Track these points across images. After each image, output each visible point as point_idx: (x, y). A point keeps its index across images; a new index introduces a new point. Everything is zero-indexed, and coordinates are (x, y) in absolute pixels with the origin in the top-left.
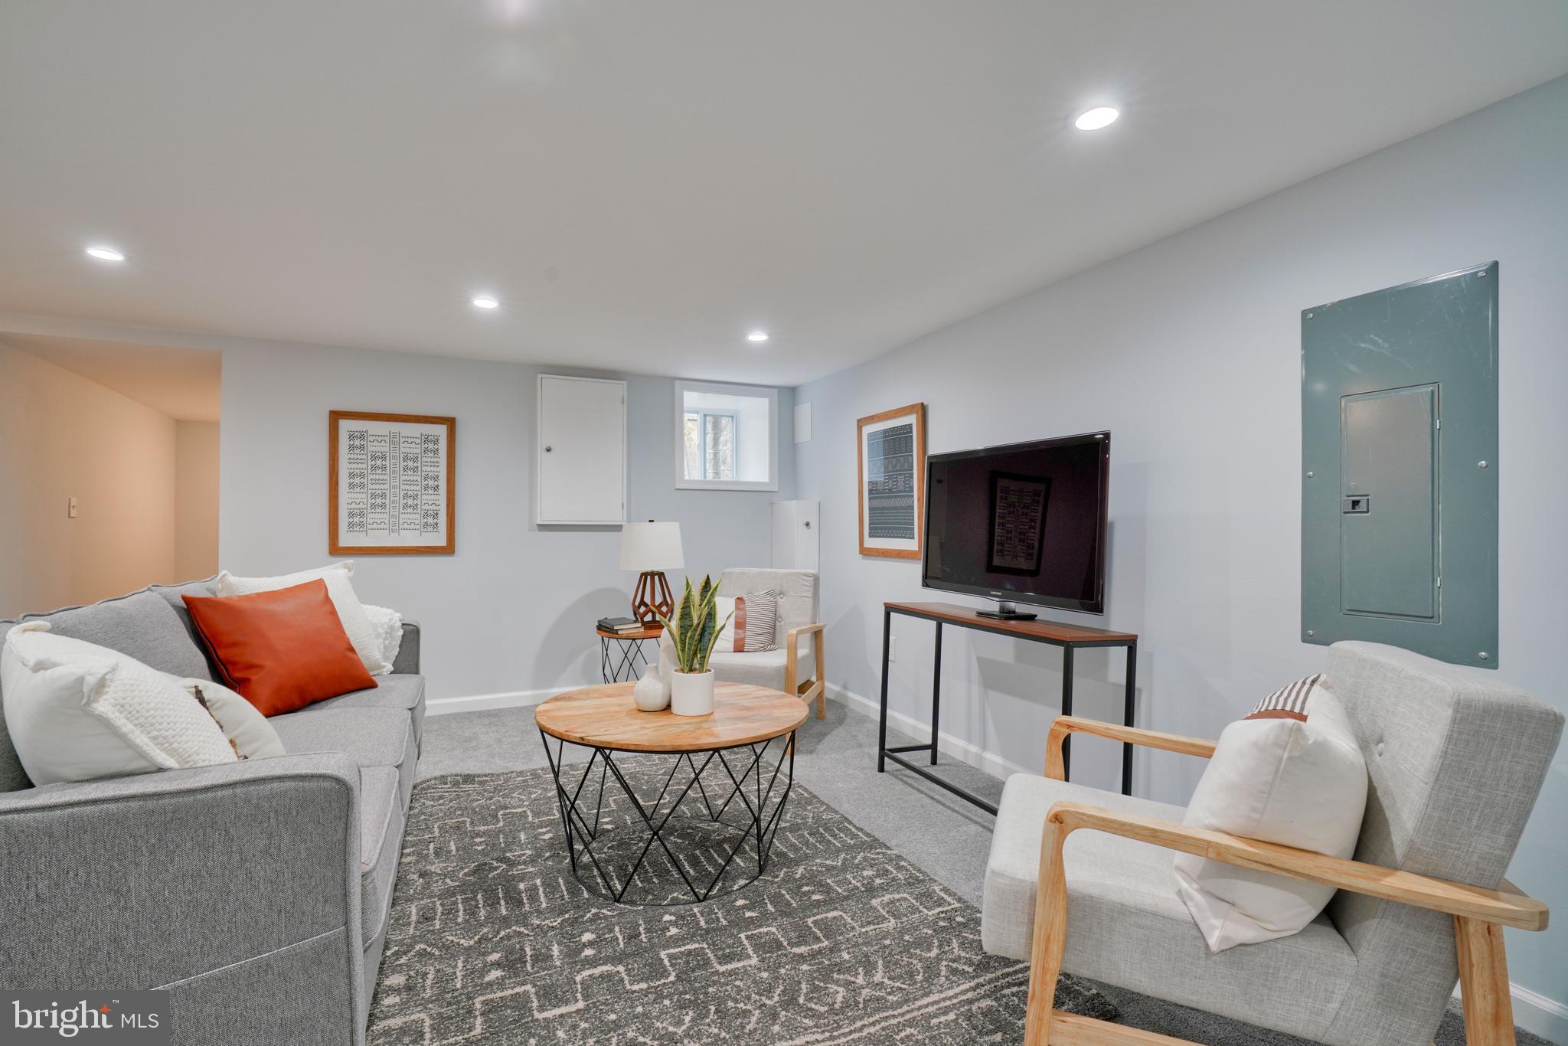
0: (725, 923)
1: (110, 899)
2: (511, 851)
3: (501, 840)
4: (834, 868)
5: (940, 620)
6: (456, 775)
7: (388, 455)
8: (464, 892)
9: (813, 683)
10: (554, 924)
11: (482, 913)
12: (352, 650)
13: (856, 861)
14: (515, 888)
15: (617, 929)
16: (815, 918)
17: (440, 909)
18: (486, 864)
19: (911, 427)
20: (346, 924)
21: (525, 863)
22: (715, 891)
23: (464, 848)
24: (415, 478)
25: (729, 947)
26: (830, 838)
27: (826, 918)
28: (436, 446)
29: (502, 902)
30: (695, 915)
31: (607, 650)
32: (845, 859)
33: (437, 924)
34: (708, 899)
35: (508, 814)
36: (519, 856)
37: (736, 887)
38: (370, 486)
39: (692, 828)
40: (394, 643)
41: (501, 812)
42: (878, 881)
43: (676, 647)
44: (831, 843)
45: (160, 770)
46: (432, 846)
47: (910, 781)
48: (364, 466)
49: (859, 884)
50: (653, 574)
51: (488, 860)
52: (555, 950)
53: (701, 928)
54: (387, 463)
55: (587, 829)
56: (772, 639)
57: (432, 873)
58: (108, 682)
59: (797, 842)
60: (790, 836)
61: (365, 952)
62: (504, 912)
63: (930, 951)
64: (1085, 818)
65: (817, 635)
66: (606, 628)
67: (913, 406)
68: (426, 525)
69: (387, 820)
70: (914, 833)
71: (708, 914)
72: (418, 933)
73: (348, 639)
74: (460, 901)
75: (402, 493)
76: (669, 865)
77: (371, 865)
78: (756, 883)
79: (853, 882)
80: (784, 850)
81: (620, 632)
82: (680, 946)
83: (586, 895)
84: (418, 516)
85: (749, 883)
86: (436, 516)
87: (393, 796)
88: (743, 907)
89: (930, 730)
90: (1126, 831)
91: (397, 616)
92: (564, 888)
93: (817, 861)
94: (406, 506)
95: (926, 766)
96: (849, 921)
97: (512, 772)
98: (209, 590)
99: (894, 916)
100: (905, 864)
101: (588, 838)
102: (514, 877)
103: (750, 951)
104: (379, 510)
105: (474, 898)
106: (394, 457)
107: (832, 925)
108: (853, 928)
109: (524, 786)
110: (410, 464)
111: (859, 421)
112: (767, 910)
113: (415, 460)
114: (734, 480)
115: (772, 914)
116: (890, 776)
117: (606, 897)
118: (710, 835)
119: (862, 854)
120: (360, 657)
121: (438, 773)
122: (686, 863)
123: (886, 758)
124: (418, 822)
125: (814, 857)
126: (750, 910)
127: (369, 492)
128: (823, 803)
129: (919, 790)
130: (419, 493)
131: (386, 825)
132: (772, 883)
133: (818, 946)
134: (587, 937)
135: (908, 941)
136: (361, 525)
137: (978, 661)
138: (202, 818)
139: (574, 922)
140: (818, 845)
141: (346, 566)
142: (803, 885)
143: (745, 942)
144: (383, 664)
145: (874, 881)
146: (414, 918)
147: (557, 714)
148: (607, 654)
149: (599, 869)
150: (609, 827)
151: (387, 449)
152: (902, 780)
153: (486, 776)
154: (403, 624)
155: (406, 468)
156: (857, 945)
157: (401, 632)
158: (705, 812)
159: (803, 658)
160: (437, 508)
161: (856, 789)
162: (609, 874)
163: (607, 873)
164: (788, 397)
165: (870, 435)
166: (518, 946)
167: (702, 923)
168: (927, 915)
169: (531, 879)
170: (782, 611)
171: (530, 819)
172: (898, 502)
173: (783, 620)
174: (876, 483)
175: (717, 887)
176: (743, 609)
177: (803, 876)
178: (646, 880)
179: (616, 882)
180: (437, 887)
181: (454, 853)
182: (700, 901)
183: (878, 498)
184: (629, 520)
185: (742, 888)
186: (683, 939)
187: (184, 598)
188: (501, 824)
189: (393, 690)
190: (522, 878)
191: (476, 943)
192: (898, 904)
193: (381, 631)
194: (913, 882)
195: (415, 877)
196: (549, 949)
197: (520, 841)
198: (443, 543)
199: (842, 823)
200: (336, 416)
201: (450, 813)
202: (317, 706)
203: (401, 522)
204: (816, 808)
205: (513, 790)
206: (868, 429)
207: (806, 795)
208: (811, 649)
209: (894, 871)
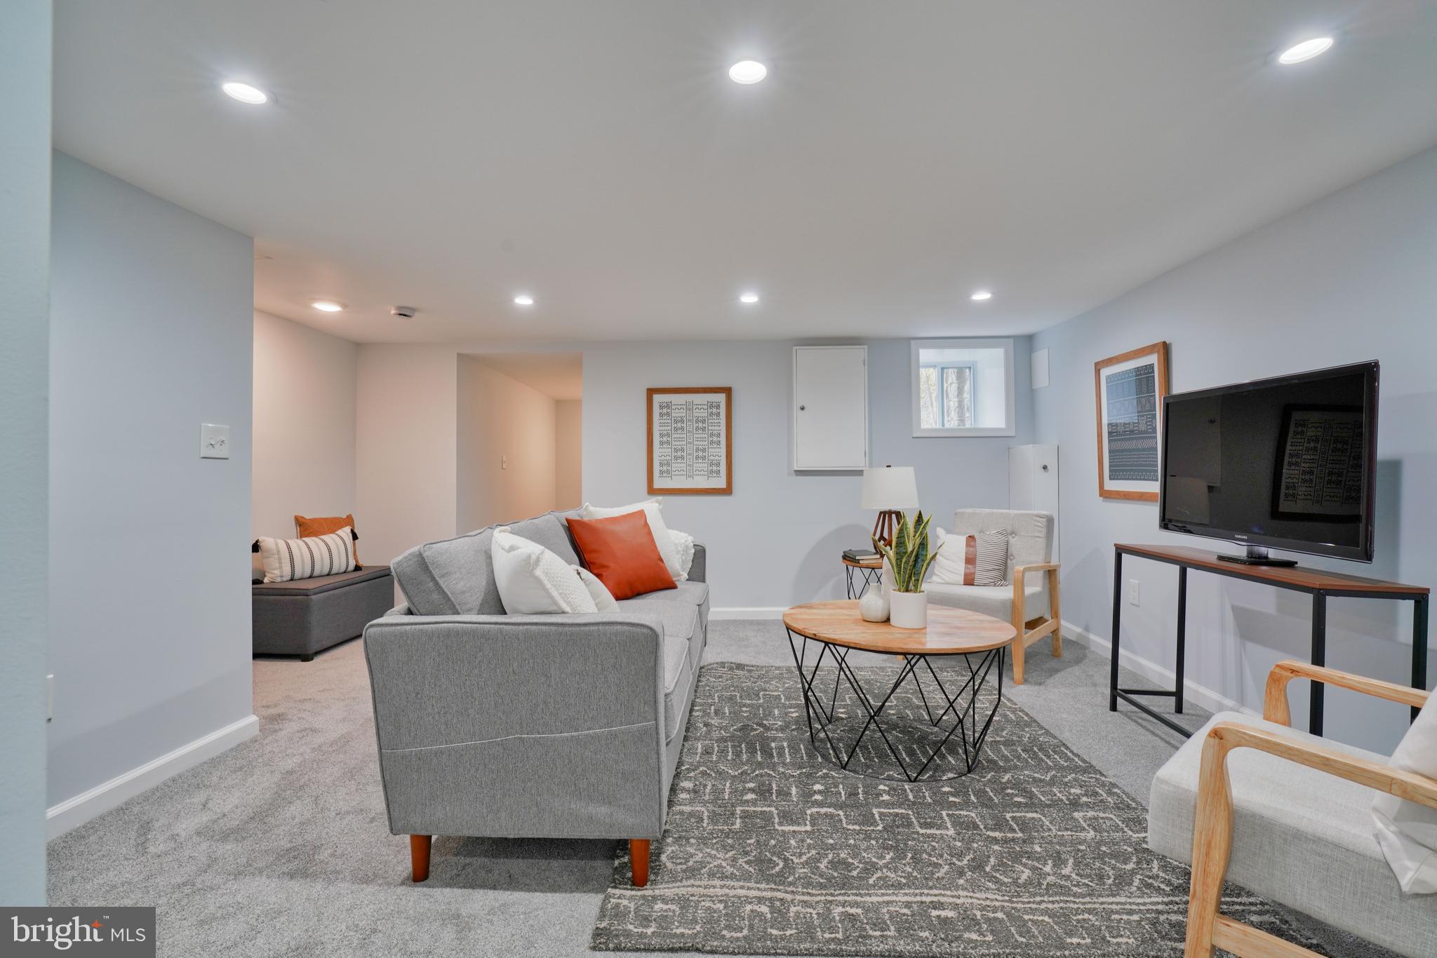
0: (930, 800)
1: (543, 679)
2: (767, 720)
3: (761, 712)
4: (1041, 781)
5: (1184, 565)
6: (732, 663)
7: (685, 419)
8: (733, 741)
9: (1047, 621)
10: (794, 774)
11: (745, 757)
12: (661, 560)
13: (1066, 779)
14: (768, 745)
15: (841, 786)
16: (1014, 815)
17: (716, 749)
18: (749, 725)
19: (1153, 367)
20: (656, 720)
21: (776, 730)
22: (926, 777)
23: (735, 713)
24: (704, 436)
25: (931, 818)
26: (1043, 757)
27: (1025, 817)
28: (718, 411)
29: (759, 753)
30: (905, 790)
31: (851, 579)
32: (1055, 776)
33: (715, 758)
34: (919, 781)
35: (767, 695)
36: (773, 724)
37: (944, 778)
38: (674, 443)
39: (913, 728)
40: (688, 558)
41: (762, 693)
42: (1085, 799)
43: (894, 570)
44: (1043, 760)
45: (563, 613)
46: (713, 708)
47: (1144, 723)
48: (670, 428)
49: (1064, 798)
50: (890, 513)
51: (750, 723)
52: (794, 790)
53: (909, 800)
54: (685, 425)
55: (825, 714)
56: (1003, 573)
57: (712, 725)
58: (540, 560)
59: (1009, 755)
60: (1003, 749)
61: (667, 745)
62: (760, 759)
63: (1126, 864)
64: (1247, 738)
65: (1051, 574)
66: (849, 558)
67: (1154, 346)
68: (712, 472)
69: (680, 668)
70: (1138, 768)
71: (917, 792)
72: (702, 760)
73: (659, 553)
74: (730, 746)
75: (694, 447)
76: (889, 751)
77: (670, 690)
78: (963, 778)
79: (1058, 795)
80: (995, 758)
81: (861, 562)
82: (889, 809)
83: (820, 759)
84: (706, 465)
85: (957, 777)
86: (718, 465)
87: (684, 656)
88: (948, 793)
89: (1173, 676)
90: (1294, 755)
91: (690, 539)
92: (803, 752)
93: (1026, 772)
94: (697, 457)
95: (1169, 713)
96: (1047, 823)
97: (772, 667)
98: (579, 515)
99: (1095, 829)
100: (1119, 792)
101: (824, 721)
102: (768, 738)
103: (949, 825)
104: (679, 461)
105: (740, 746)
106: (690, 420)
107: (1029, 823)
108: (1050, 830)
109: (780, 678)
110: (700, 425)
111: (1096, 364)
112: (969, 800)
113: (704, 421)
114: (973, 426)
115: (973, 803)
116: (1122, 716)
117: (835, 764)
118: (928, 736)
119: (1074, 775)
120: (666, 565)
121: (719, 660)
122: (903, 753)
123: (1118, 699)
124: (704, 691)
125: (1022, 769)
126: (954, 796)
127: (673, 447)
128: (1042, 728)
129: (1153, 733)
130: (707, 447)
131: (679, 671)
132: (978, 781)
133: (1012, 835)
134: (817, 787)
135: (1105, 852)
136: (668, 472)
137: (1233, 610)
138: (583, 642)
139: (809, 776)
140: (1030, 760)
141: (657, 501)
142: (1008, 788)
143: (946, 818)
144: (681, 573)
145: (1079, 798)
146: (699, 750)
147: (800, 617)
148: (851, 582)
149: (831, 745)
150: (843, 716)
151: (683, 414)
152: (1136, 721)
153: (752, 666)
154: (694, 545)
155: (697, 428)
156: (1051, 843)
157: (693, 551)
158: (927, 717)
159: (1033, 595)
160: (719, 458)
161: (1082, 722)
162: (839, 749)
163: (837, 748)
164: (1026, 344)
165: (1108, 378)
166: (767, 782)
167: (911, 797)
168: (1131, 836)
169: (780, 741)
170: (1012, 550)
171: (783, 701)
172: (1141, 444)
173: (1014, 558)
174: (1117, 425)
175: (928, 775)
176: (974, 546)
177: (1009, 781)
178: (868, 758)
179: (845, 755)
180: (715, 735)
181: (727, 714)
182: (911, 781)
183: (1119, 440)
184: (871, 466)
185: (949, 779)
186: (893, 804)
187: (567, 520)
188: (761, 701)
189: (688, 592)
190: (774, 740)
191: (739, 774)
192: (1101, 821)
193: (680, 549)
194: (1121, 807)
195: (701, 725)
196: (789, 788)
197: (774, 714)
198: (724, 486)
199: (1058, 747)
200: (651, 392)
201: (726, 688)
202: (640, 597)
203: (694, 469)
204: (1035, 730)
205: (772, 679)
206: (1105, 372)
207: (1026, 718)
208: (1043, 587)
209: (1105, 795)
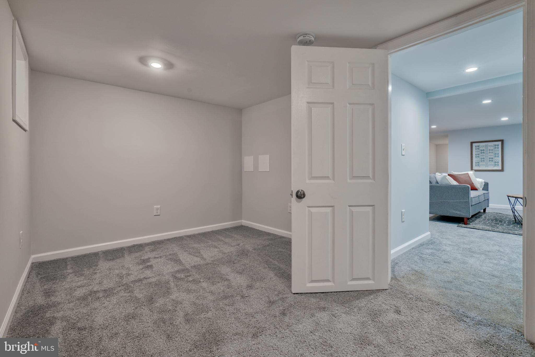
12: (473, 184)
24: (492, 154)
28: (498, 147)
40: (483, 185)
48: (479, 153)
54: (485, 152)
68: (495, 165)
73: (472, 182)
75: (489, 158)
84: (493, 163)
86: (498, 163)
94: (490, 161)
104: (483, 162)
106: (487, 150)
113: (492, 150)
120: (475, 185)
127: (480, 158)
130: (493, 158)
136: (478, 165)
141: (473, 172)
144: (480, 188)
151: (484, 149)
154: (485, 182)
155: (490, 152)
160: (499, 161)
193: (480, 183)
198: (500, 169)
200: (472, 143)
203: (489, 164)
